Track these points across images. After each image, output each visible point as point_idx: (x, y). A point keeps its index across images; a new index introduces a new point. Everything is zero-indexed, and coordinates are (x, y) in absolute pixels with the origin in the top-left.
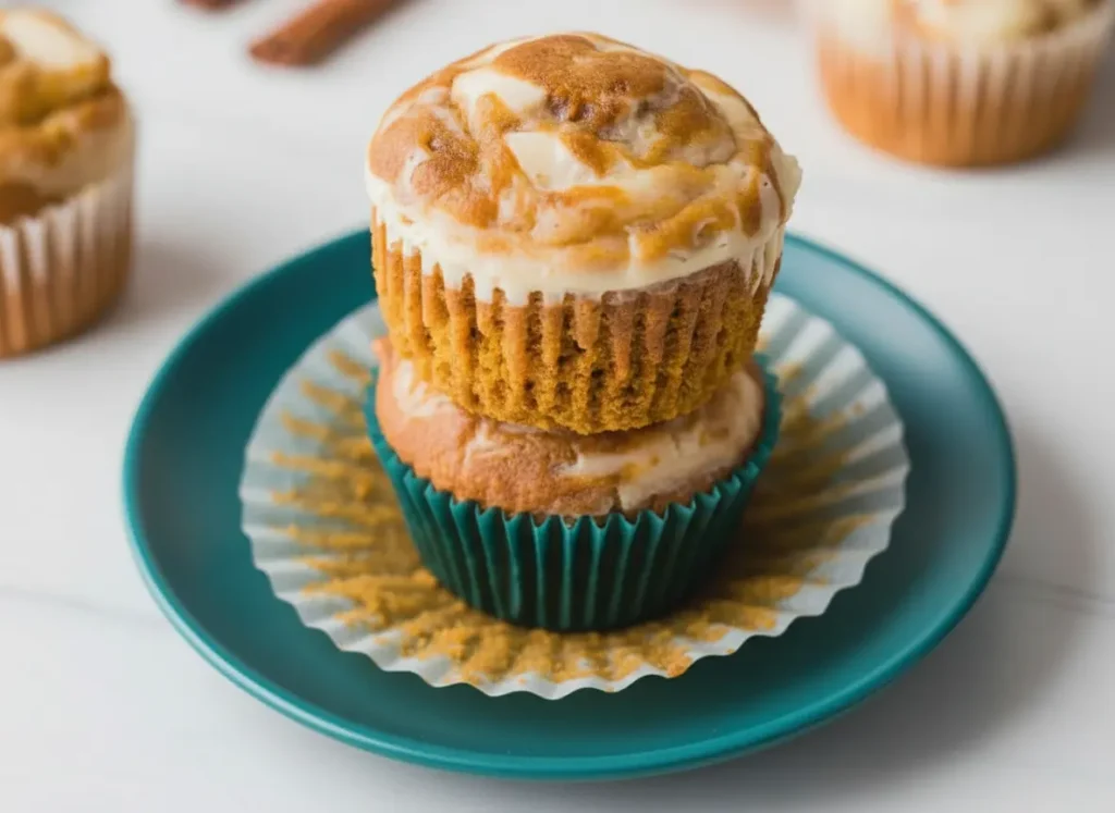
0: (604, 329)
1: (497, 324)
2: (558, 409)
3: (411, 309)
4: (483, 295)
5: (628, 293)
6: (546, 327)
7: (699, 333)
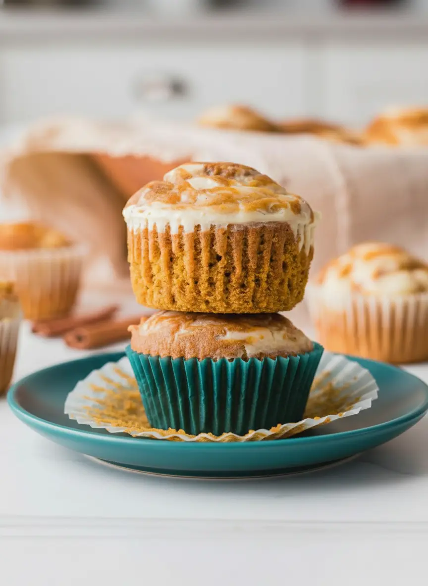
0: (229, 245)
1: (181, 246)
2: (209, 294)
3: (144, 258)
4: (174, 231)
5: (239, 226)
6: (203, 244)
7: (273, 258)
